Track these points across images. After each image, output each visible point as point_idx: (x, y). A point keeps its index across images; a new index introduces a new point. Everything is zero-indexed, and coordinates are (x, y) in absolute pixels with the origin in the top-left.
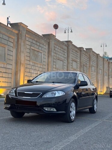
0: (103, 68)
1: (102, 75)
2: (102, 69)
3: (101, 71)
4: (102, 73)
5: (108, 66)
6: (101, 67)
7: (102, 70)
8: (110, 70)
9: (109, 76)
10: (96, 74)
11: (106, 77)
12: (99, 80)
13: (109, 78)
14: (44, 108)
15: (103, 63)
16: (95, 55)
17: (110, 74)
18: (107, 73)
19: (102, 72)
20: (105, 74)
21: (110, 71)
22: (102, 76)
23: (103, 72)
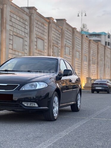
0: (82, 49)
1: (80, 59)
2: (80, 50)
3: (78, 53)
4: (80, 57)
5: (88, 46)
6: (78, 47)
7: (80, 52)
8: (92, 52)
9: (89, 61)
10: (71, 58)
11: (86, 63)
12: (76, 67)
13: (89, 65)
14: (23, 103)
15: (81, 41)
16: (70, 29)
17: (91, 59)
18: (88, 56)
19: (80, 55)
20: (84, 58)
21: (91, 54)
22: (80, 61)
23: (82, 55)
